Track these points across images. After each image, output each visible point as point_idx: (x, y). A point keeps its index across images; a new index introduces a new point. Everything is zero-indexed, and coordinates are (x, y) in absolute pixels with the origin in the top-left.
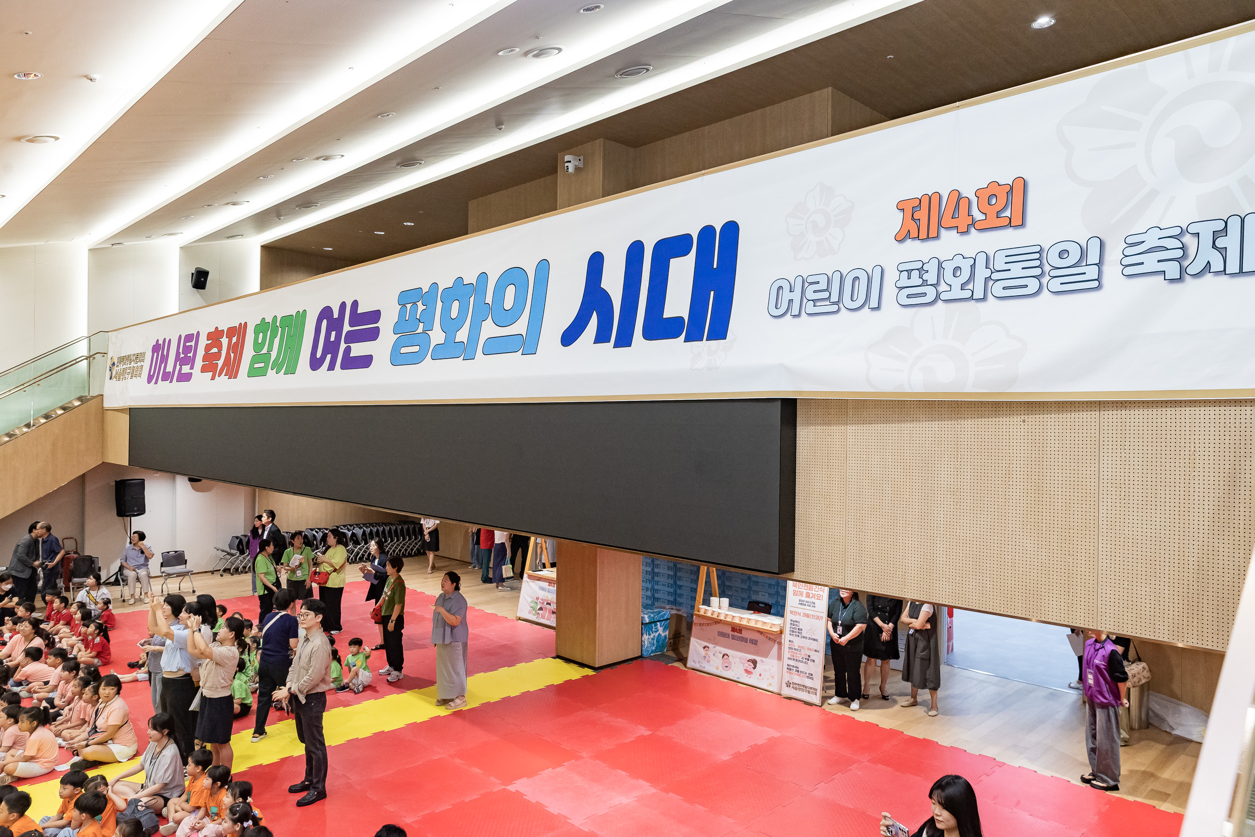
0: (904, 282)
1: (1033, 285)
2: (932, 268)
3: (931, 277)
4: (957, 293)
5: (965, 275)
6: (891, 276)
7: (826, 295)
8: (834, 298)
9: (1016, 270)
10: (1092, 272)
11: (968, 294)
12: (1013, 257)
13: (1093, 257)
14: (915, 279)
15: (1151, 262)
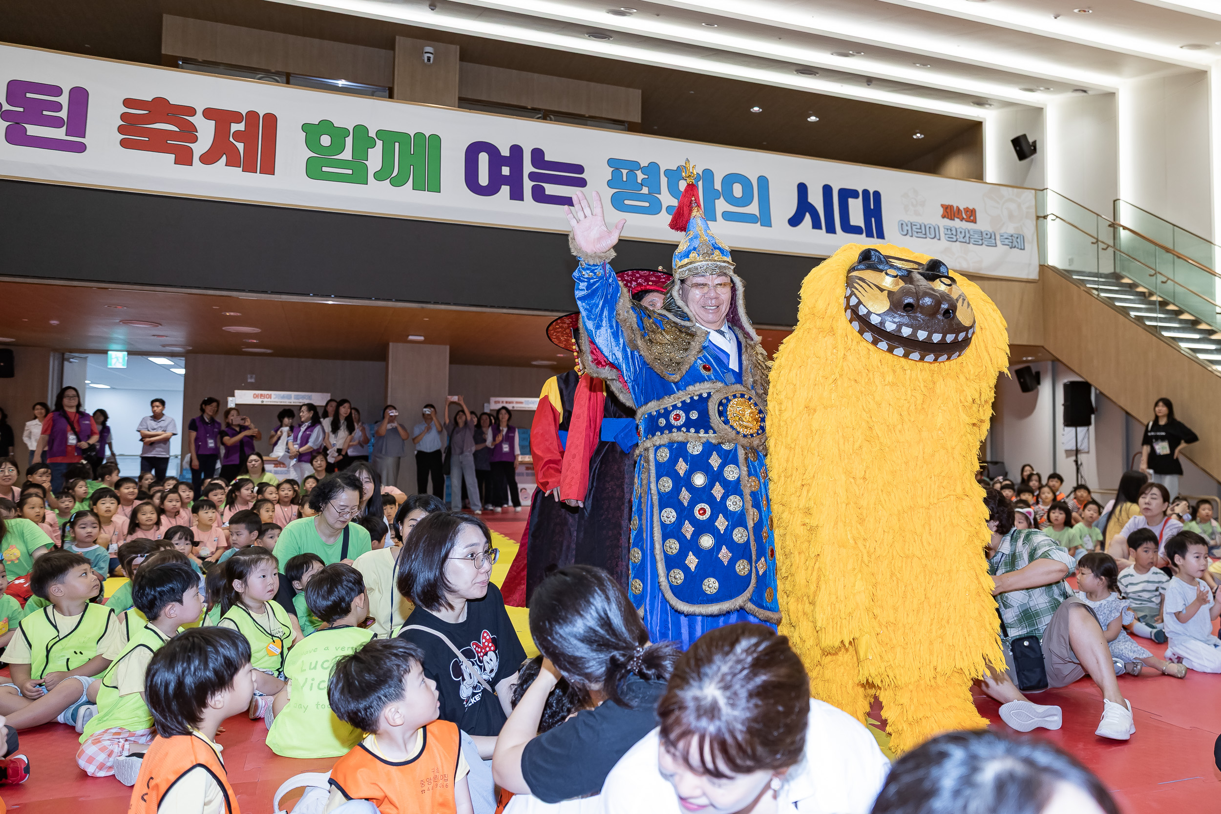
0: (946, 232)
1: (980, 243)
2: (954, 229)
3: (954, 233)
4: (962, 240)
5: (963, 235)
6: (942, 230)
7: (920, 231)
8: (924, 232)
9: (976, 236)
10: (994, 241)
11: (964, 241)
12: (975, 232)
13: (993, 237)
14: (949, 232)
15: (1007, 242)
